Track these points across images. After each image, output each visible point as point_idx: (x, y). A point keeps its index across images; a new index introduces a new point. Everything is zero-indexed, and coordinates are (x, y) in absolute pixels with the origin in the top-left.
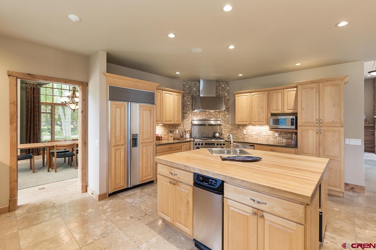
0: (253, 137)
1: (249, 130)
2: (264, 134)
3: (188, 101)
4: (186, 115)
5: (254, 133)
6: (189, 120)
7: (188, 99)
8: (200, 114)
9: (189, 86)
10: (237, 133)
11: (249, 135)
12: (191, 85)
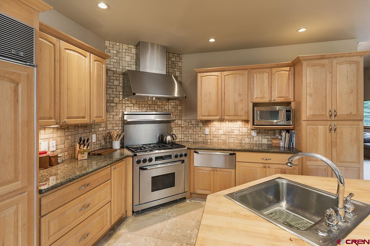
0: (219, 138)
1: (214, 128)
2: (236, 132)
3: (115, 78)
4: (112, 104)
5: (221, 132)
6: (118, 113)
7: (115, 75)
8: (138, 103)
9: (118, 52)
10: (195, 133)
11: (214, 136)
12: (121, 50)
